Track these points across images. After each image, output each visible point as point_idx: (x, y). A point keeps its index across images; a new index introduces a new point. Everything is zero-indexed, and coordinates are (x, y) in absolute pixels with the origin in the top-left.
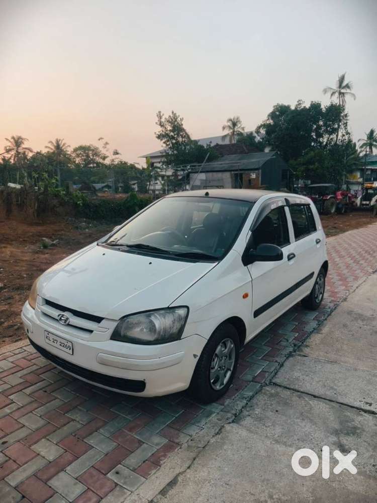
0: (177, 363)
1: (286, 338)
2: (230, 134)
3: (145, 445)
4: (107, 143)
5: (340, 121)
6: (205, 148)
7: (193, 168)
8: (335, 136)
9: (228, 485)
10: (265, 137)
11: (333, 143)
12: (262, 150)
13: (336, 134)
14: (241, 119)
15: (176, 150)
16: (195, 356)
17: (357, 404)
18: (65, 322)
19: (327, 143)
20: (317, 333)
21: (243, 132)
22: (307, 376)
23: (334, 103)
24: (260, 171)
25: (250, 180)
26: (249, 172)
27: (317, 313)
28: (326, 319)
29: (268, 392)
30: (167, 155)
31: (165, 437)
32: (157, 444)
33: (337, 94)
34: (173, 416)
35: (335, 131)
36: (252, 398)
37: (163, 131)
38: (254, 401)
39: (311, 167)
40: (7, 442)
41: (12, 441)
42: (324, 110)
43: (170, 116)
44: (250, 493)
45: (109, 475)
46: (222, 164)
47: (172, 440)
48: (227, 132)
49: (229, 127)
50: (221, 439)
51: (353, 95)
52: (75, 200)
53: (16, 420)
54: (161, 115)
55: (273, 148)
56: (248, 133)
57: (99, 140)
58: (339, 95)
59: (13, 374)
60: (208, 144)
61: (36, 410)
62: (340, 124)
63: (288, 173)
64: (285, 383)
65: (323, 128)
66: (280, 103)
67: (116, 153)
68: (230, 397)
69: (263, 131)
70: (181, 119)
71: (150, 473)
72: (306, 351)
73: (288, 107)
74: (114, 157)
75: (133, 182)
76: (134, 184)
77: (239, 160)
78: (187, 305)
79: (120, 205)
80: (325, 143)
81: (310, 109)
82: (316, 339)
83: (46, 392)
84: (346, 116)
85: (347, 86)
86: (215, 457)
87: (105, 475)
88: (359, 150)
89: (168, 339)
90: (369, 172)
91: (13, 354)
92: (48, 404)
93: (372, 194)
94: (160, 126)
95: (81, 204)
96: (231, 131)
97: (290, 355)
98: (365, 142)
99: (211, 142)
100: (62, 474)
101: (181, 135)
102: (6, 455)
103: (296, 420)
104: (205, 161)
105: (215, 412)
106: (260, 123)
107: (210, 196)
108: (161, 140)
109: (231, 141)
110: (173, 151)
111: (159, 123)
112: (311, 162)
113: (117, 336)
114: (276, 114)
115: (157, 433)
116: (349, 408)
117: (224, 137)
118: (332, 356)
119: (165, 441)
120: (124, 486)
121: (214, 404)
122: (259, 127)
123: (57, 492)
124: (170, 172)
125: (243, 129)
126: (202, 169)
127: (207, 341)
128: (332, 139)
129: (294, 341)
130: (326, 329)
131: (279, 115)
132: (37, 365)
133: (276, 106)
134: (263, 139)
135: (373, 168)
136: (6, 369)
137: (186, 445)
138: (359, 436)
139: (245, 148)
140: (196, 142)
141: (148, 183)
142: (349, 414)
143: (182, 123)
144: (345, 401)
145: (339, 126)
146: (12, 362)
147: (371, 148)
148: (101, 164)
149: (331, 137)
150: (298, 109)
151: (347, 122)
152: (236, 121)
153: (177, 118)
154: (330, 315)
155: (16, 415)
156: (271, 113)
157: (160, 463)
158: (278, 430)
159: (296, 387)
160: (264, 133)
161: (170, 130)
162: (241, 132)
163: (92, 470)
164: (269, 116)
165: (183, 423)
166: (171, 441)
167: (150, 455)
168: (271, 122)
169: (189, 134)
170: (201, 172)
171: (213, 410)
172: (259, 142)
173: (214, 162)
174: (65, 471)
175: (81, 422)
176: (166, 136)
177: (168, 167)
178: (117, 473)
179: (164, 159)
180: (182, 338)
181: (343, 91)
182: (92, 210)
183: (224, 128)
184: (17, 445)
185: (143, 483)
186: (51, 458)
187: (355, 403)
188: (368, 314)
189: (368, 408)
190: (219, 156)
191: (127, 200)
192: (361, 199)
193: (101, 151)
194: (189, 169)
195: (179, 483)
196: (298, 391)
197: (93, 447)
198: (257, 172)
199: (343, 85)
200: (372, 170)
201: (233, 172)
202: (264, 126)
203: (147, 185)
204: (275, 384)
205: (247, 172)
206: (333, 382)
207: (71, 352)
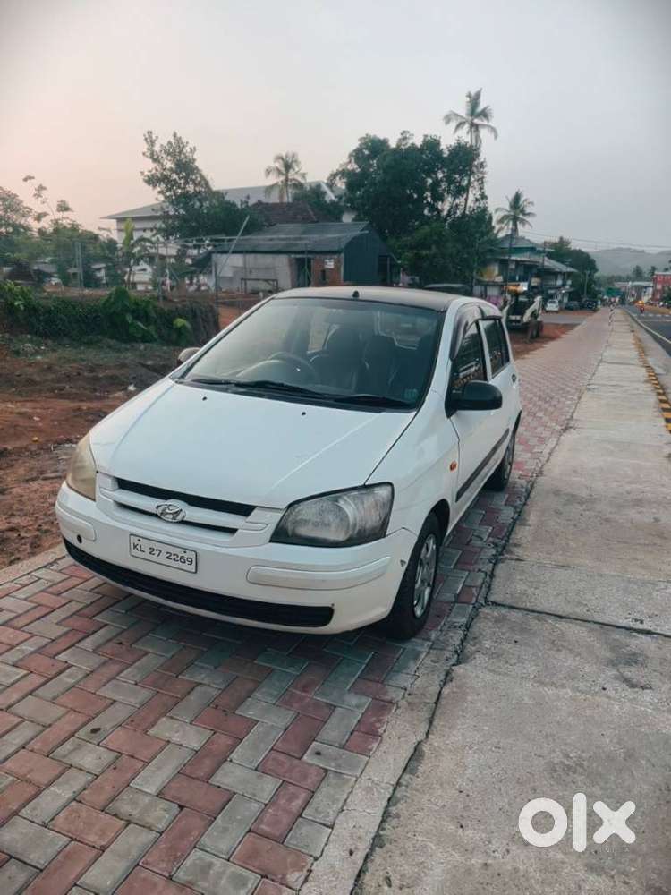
0: (381, 574)
1: (475, 534)
2: (280, 183)
3: (338, 710)
4: (41, 188)
5: (472, 173)
6: (239, 206)
7: (217, 244)
8: (463, 200)
9: (499, 748)
10: (345, 194)
11: (459, 213)
12: (338, 219)
13: (465, 196)
14: (300, 159)
15: (182, 208)
16: (402, 562)
17: (623, 622)
18: (174, 518)
19: (449, 211)
20: (522, 525)
21: (302, 181)
22: (536, 588)
23: (463, 142)
24: (342, 255)
25: (324, 272)
26: (323, 257)
27: (507, 496)
28: (525, 504)
29: (489, 617)
30: (165, 217)
31: (364, 694)
32: (358, 706)
33: (466, 127)
34: (362, 664)
35: (461, 191)
36: (468, 627)
37: (157, 170)
38: (475, 629)
39: (424, 253)
40: (99, 729)
41: (108, 726)
42: (446, 154)
43: (170, 143)
44: (535, 755)
45: (305, 758)
46: (271, 240)
47: (377, 697)
48: (273, 180)
49: (279, 172)
50: (457, 687)
51: (493, 130)
52: (9, 298)
53: (94, 693)
54: (154, 137)
55: (359, 215)
56: (313, 185)
57: (25, 180)
58: (471, 128)
59: (39, 619)
60: (244, 200)
61: (122, 675)
62: (472, 179)
63: (389, 262)
64: (510, 601)
65: (444, 185)
66: (372, 134)
67: (64, 207)
68: (434, 627)
69: (341, 185)
70: (191, 149)
71: (370, 747)
72: (518, 552)
73: (384, 143)
74: (59, 215)
75: (97, 266)
76: (99, 270)
77: (304, 233)
78: (390, 481)
79: (96, 311)
80: (445, 213)
81: (421, 150)
82: (523, 534)
83: (121, 643)
84: (482, 165)
85: (485, 114)
86: (460, 713)
87: (300, 758)
88: (497, 227)
89: (369, 536)
90: (512, 266)
91: (19, 586)
92: (137, 664)
93: (525, 303)
94: (151, 161)
95: (22, 307)
96: (282, 178)
97: (496, 560)
98: (506, 213)
99: (248, 197)
100: (226, 766)
101: (192, 180)
102: (111, 750)
103: (549, 652)
104: (241, 231)
105: (422, 652)
106: (336, 168)
107: (360, 297)
108: (155, 186)
109: (281, 197)
110: (176, 210)
111: (148, 154)
112: (423, 244)
113: (282, 535)
114: (363, 153)
115: (349, 690)
116: (615, 629)
117: (269, 190)
118: (561, 559)
119: (367, 701)
120: (339, 771)
121: (413, 640)
122: (334, 176)
123: (235, 793)
124: (172, 249)
125: (304, 176)
126: (236, 245)
127: (416, 538)
128: (457, 205)
129: (491, 539)
130: (532, 518)
131: (368, 155)
132: (77, 602)
133: (364, 138)
134: (340, 198)
135: (519, 259)
136: (20, 612)
137: (404, 702)
138: (644, 665)
139: (311, 213)
140: (219, 195)
141: (128, 270)
142: (618, 637)
143: (195, 156)
144: (606, 620)
145: (469, 183)
146: (25, 600)
147: (515, 225)
148: (23, 227)
149: (457, 201)
150: (403, 147)
151: (483, 178)
152: (290, 161)
153: (184, 147)
154: (528, 497)
155: (90, 685)
156: (355, 151)
157: (377, 732)
158: (531, 669)
159: (528, 606)
160: (344, 187)
161: (171, 170)
162: (299, 183)
163: (274, 754)
164: (350, 155)
165: (380, 670)
166: (376, 699)
167: (356, 722)
168: (353, 166)
169: (209, 179)
170: (234, 252)
171: (419, 649)
172: (333, 203)
173: (259, 234)
174: (231, 761)
175: (215, 686)
176: (164, 179)
177: (168, 239)
178: (318, 754)
179: (159, 224)
180: (387, 533)
181: (476, 121)
182: (41, 318)
183: (268, 172)
184: (120, 733)
185: (367, 763)
186: (196, 746)
187: (621, 621)
188: (584, 493)
189: (640, 626)
190: (265, 223)
191: (107, 301)
192: (508, 311)
193: (22, 202)
194: (208, 245)
195: (426, 755)
196: (533, 611)
197: (258, 721)
198: (336, 257)
199: (476, 113)
200: (518, 263)
201: (293, 256)
202: (343, 173)
203: (126, 273)
204: (495, 604)
205: (318, 257)
206: (578, 594)
207: (192, 568)
